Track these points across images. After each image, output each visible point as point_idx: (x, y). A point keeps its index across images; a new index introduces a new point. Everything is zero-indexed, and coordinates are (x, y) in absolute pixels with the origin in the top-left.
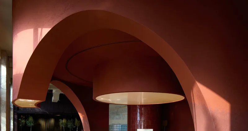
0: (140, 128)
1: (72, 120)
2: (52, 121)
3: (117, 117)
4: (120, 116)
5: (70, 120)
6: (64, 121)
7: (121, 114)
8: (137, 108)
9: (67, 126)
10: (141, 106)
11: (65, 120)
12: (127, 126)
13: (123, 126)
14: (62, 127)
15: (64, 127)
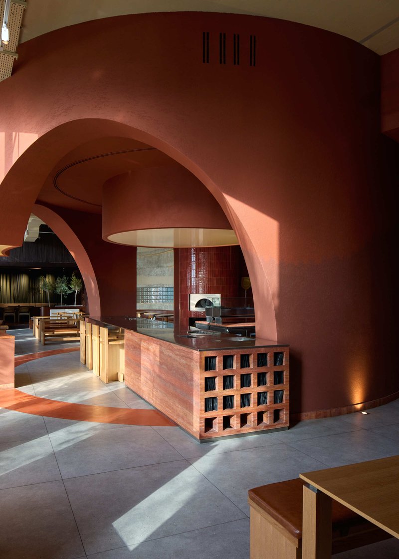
0: (196, 293)
1: (65, 278)
2: (24, 281)
3: (158, 270)
4: (164, 269)
5: (62, 277)
6: (49, 279)
7: (165, 265)
8: (191, 254)
9: (55, 289)
10: (198, 250)
11: (50, 277)
12: (173, 290)
13: (169, 290)
14: (45, 292)
15: (48, 292)
